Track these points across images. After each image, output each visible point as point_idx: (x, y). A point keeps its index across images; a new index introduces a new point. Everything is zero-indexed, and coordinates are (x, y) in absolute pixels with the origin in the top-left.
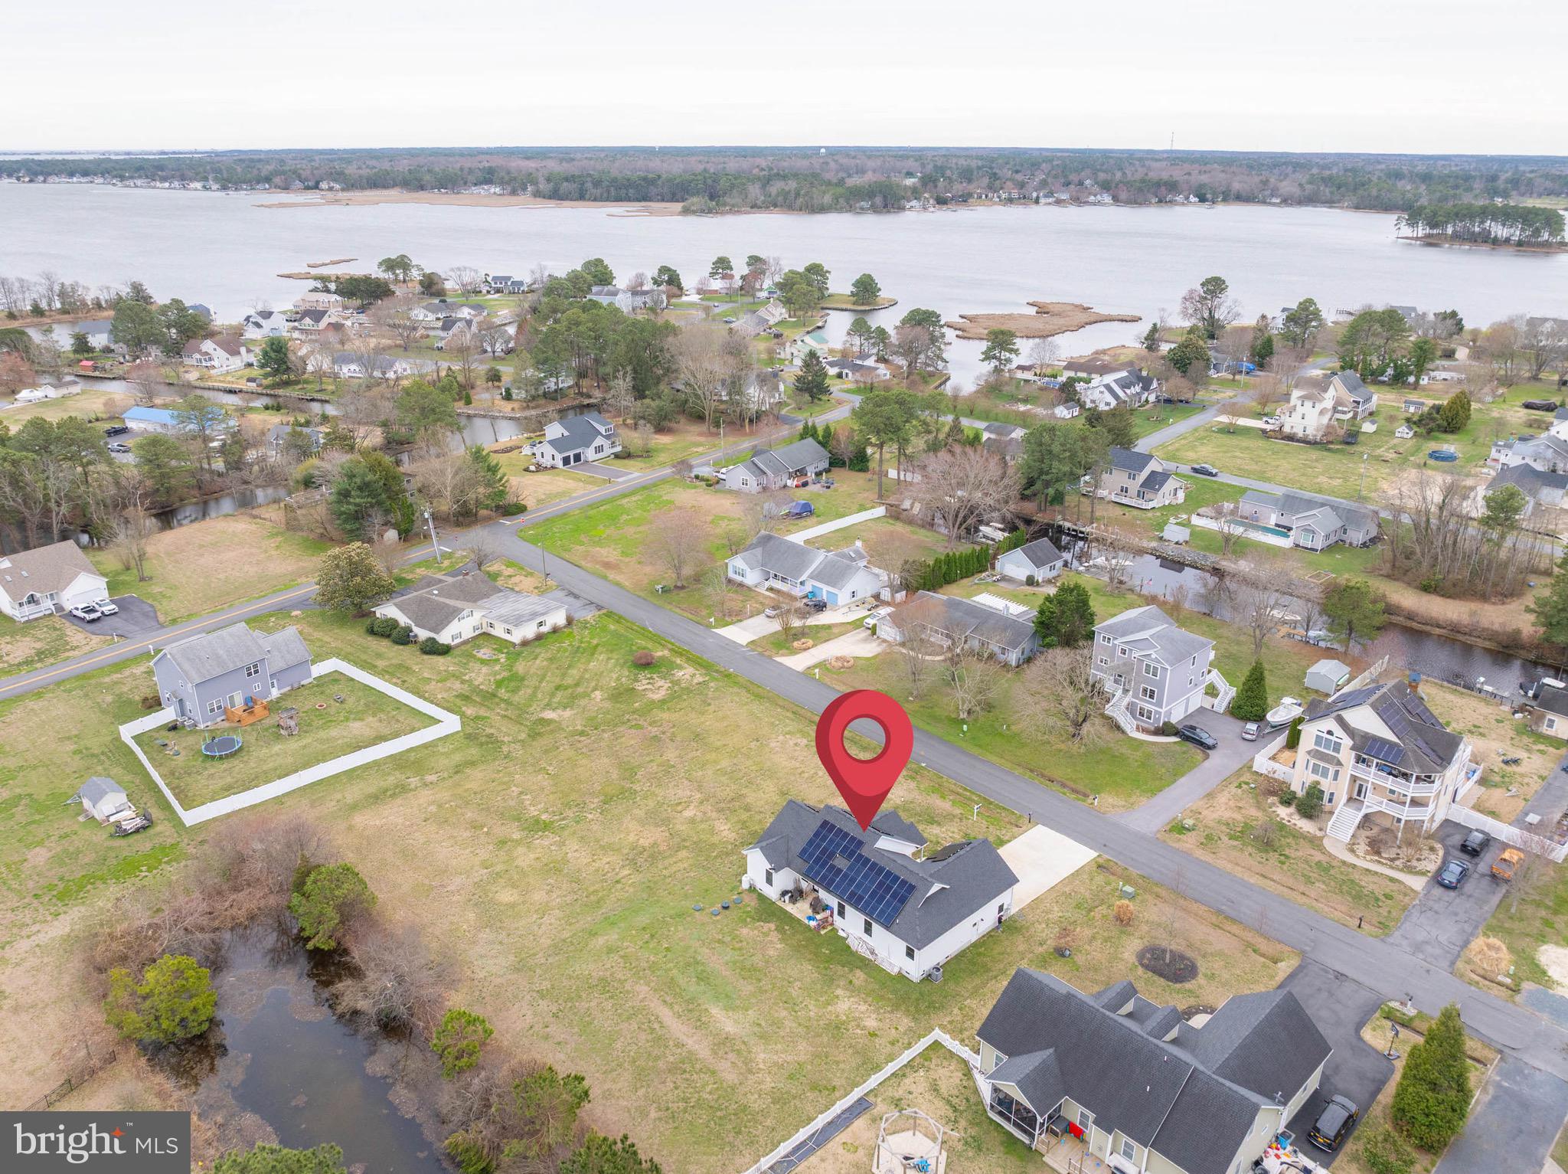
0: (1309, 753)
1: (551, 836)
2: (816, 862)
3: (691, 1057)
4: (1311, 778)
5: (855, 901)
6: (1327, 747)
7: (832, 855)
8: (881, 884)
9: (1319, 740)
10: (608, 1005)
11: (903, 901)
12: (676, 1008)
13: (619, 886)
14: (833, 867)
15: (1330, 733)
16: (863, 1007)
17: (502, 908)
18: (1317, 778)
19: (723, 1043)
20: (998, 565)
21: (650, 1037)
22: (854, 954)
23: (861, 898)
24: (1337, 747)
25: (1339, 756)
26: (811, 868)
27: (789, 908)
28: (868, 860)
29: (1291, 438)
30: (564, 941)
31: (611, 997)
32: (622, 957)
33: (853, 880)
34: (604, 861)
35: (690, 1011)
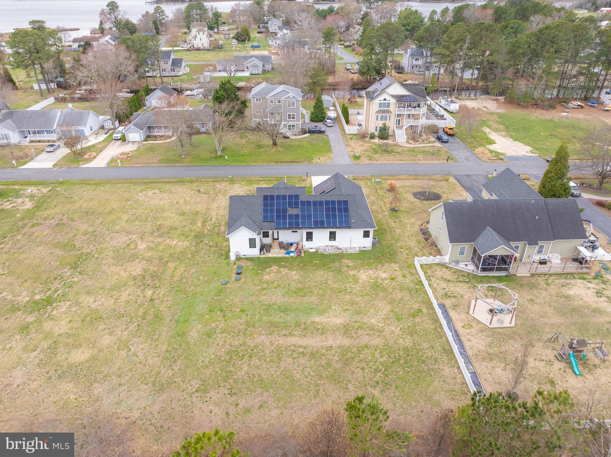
0: (377, 112)
1: (62, 304)
2: (278, 217)
3: (344, 350)
4: (380, 124)
5: (320, 225)
6: (384, 107)
7: (285, 211)
8: (327, 210)
9: (380, 105)
10: (256, 361)
11: (346, 210)
12: (296, 333)
13: (157, 301)
14: (291, 216)
15: (385, 100)
16: (371, 272)
17: (87, 365)
18: (383, 122)
19: (346, 330)
20: (147, 103)
21: (307, 358)
22: (330, 255)
23: (322, 223)
24: (388, 105)
25: (390, 109)
26: (278, 224)
27: (269, 255)
28: (309, 203)
29: (198, 49)
30: (167, 351)
31: (250, 357)
32: (222, 333)
33: (309, 216)
34: (125, 295)
35: (305, 329)
